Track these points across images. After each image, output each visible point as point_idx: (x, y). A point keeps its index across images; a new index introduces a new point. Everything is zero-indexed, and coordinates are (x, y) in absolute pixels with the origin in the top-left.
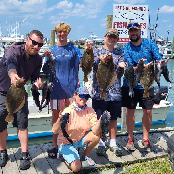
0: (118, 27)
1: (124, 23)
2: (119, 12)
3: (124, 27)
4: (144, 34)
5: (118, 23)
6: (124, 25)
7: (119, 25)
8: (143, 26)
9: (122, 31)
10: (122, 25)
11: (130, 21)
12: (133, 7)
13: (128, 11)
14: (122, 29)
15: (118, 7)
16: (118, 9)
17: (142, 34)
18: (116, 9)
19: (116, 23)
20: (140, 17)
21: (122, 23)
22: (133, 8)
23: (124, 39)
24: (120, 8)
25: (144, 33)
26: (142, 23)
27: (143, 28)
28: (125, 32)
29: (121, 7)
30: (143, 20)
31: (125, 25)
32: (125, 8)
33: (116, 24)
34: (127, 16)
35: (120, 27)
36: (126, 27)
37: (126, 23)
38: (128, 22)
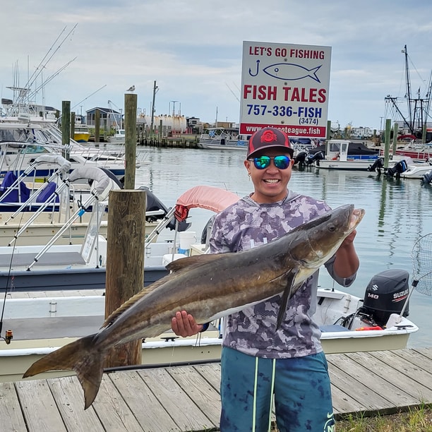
0: (254, 98)
1: (270, 88)
2: (258, 61)
3: (269, 98)
4: (320, 117)
5: (255, 87)
6: (270, 93)
7: (258, 93)
8: (318, 96)
9: (265, 107)
10: (266, 92)
11: (286, 84)
12: (292, 50)
13: (281, 59)
14: (265, 102)
15: (256, 48)
16: (256, 54)
17: (316, 116)
18: (251, 54)
19: (251, 87)
20: (311, 73)
22: (292, 53)
23: (271, 126)
24: (259, 52)
25: (320, 113)
26: (316, 90)
27: (317, 101)
28: (273, 111)
29: (262, 49)
30: (319, 81)
31: (272, 93)
32: (273, 52)
33: (252, 89)
34: (277, 70)
35: (259, 97)
36: (275, 99)
37: (275, 88)
38: (280, 85)
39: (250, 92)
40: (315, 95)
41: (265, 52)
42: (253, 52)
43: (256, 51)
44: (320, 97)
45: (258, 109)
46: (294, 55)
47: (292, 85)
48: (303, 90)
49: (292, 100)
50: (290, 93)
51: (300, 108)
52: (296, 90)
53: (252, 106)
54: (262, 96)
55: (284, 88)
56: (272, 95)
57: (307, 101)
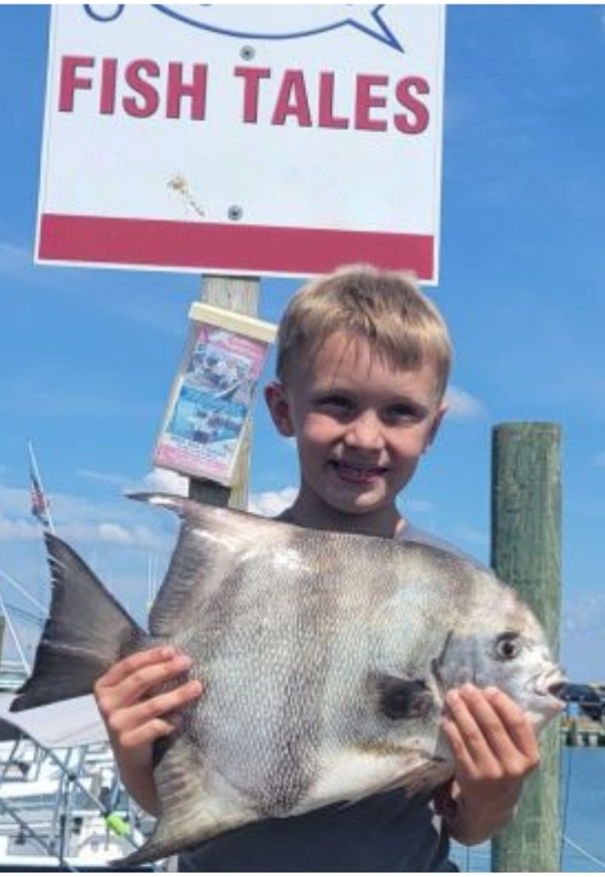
0: (108, 109)
1: (176, 70)
3: (174, 112)
5: (110, 66)
6: (176, 89)
7: (123, 90)
8: (394, 107)
10: (161, 85)
11: (247, 54)
14: (155, 126)
19: (89, 62)
20: (361, 12)
26: (383, 81)
27: (391, 126)
30: (394, 43)
31: (187, 90)
33: (95, 74)
35: (130, 104)
36: (199, 113)
37: (201, 72)
38: (222, 60)
39: (87, 84)
40: (381, 102)
44: (402, 110)
47: (276, 59)
48: (327, 81)
49: (279, 119)
50: (269, 92)
52: (294, 79)
54: (141, 102)
55: (239, 72)
56: (186, 101)
57: (343, 124)
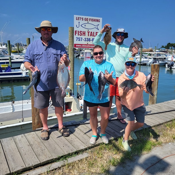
0: (78, 35)
1: (83, 32)
2: (79, 22)
3: (83, 35)
5: (78, 31)
6: (83, 33)
7: (79, 33)
9: (82, 38)
10: (82, 33)
11: (88, 30)
12: (90, 19)
13: (86, 22)
14: (82, 36)
15: (78, 18)
16: (78, 20)
18: (77, 20)
19: (77, 31)
20: (96, 27)
21: (82, 32)
22: (90, 20)
23: (84, 45)
24: (79, 19)
28: (84, 40)
29: (80, 18)
30: (98, 29)
32: (84, 19)
33: (77, 32)
34: (85, 26)
35: (80, 35)
36: (85, 35)
37: (85, 32)
38: (86, 31)
39: (77, 33)
41: (81, 19)
42: (77, 19)
43: (78, 19)
45: (80, 39)
46: (90, 21)
47: (90, 31)
48: (94, 32)
49: (90, 36)
51: (93, 39)
52: (91, 32)
53: (77, 38)
54: (81, 34)
55: (88, 32)
56: (84, 34)
57: (95, 36)
